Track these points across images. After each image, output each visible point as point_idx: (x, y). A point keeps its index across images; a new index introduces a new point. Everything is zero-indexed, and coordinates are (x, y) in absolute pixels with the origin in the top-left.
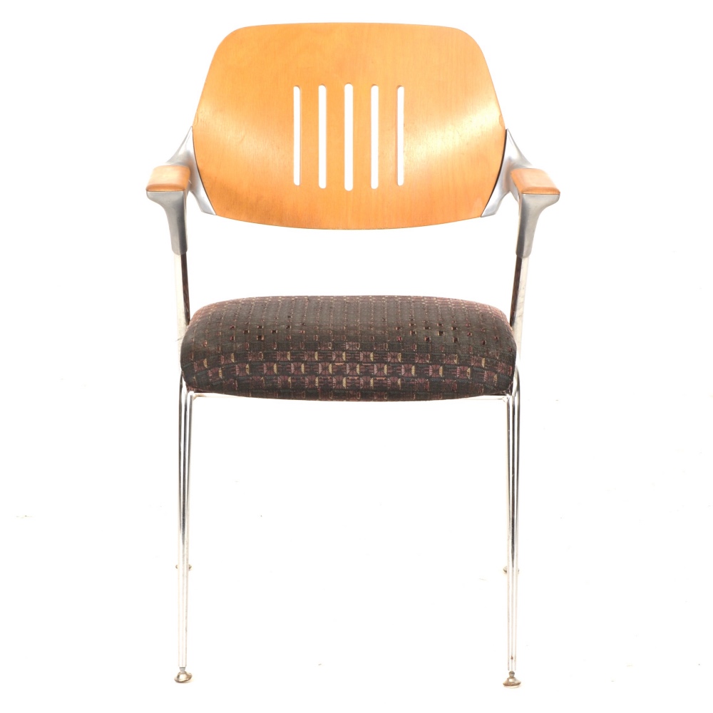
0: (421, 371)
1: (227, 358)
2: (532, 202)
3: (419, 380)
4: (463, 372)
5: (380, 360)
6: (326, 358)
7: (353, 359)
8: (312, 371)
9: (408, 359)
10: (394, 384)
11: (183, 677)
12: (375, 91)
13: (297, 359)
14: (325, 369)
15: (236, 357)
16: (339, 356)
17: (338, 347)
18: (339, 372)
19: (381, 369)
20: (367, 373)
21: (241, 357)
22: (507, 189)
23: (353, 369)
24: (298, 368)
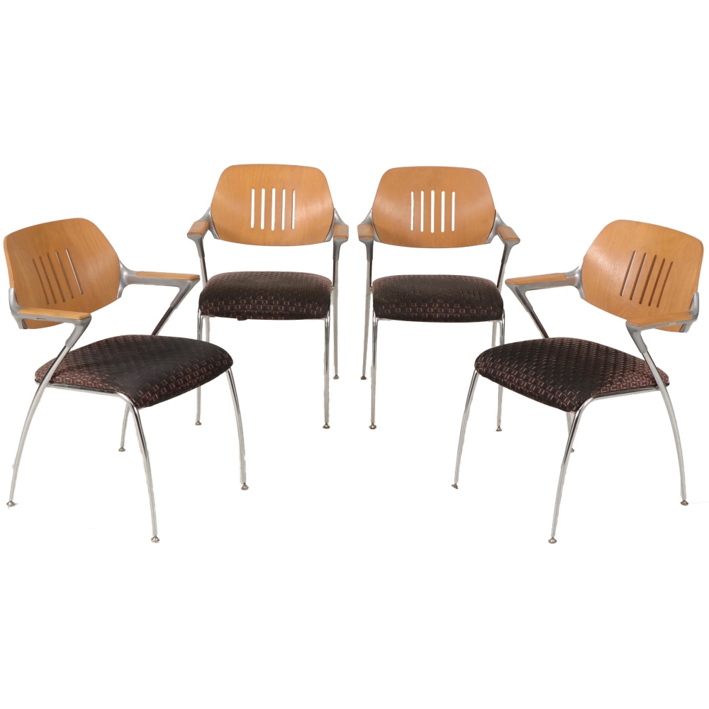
0: (467, 311)
1: (392, 305)
2: (509, 243)
3: (467, 315)
4: (484, 312)
5: (451, 307)
6: (430, 306)
7: (441, 306)
8: (425, 311)
9: (462, 307)
10: (457, 316)
11: (373, 427)
12: (443, 193)
13: (419, 306)
14: (430, 310)
15: (396, 305)
16: (435, 305)
17: (435, 301)
18: (436, 311)
19: (452, 311)
20: (446, 312)
21: (397, 305)
22: (495, 234)
23: (441, 310)
24: (419, 310)
